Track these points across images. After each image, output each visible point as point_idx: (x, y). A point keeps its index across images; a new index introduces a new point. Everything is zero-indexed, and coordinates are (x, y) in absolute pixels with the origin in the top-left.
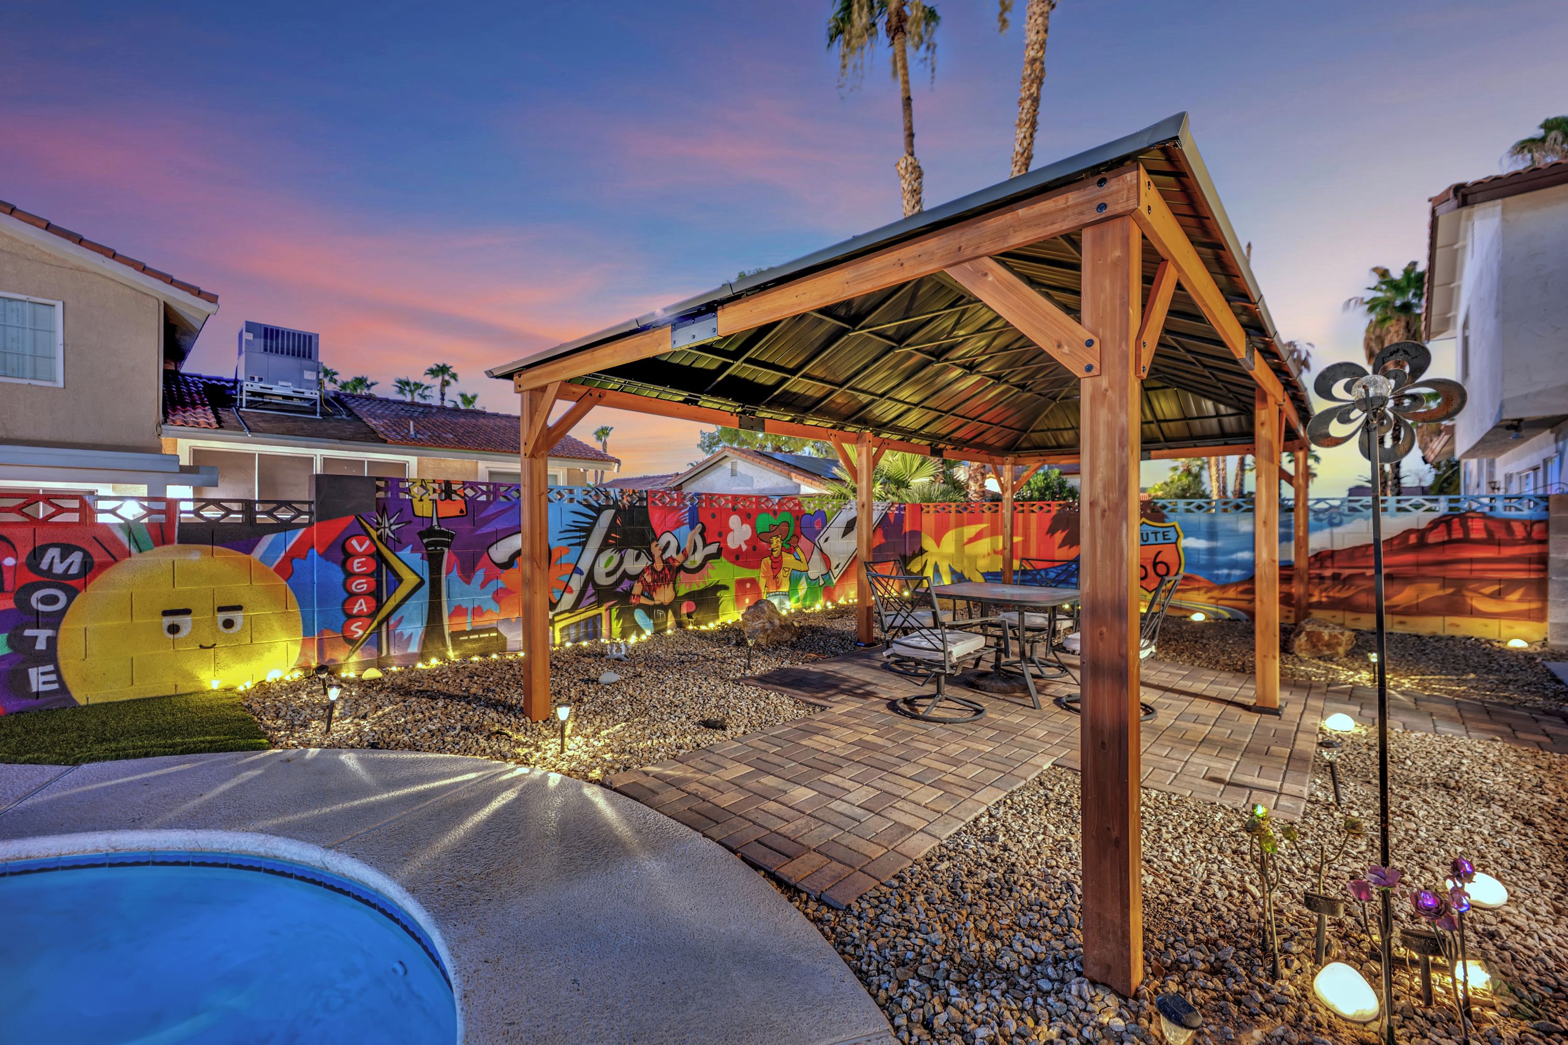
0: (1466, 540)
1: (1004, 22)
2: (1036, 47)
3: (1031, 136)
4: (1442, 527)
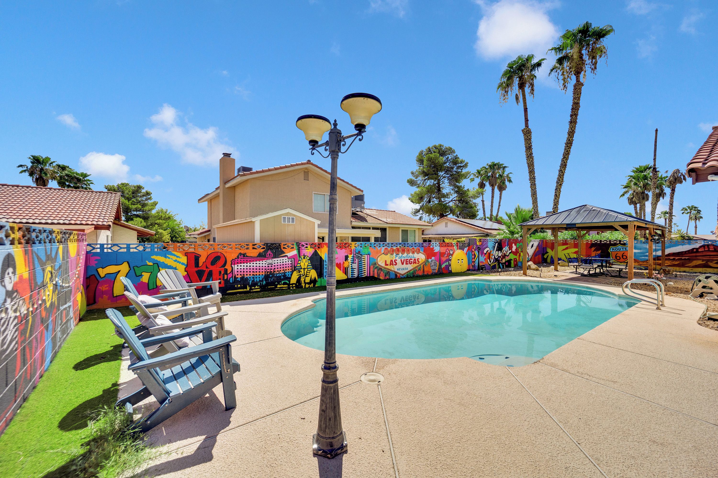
0: (709, 251)
2: (577, 99)
4: (703, 248)
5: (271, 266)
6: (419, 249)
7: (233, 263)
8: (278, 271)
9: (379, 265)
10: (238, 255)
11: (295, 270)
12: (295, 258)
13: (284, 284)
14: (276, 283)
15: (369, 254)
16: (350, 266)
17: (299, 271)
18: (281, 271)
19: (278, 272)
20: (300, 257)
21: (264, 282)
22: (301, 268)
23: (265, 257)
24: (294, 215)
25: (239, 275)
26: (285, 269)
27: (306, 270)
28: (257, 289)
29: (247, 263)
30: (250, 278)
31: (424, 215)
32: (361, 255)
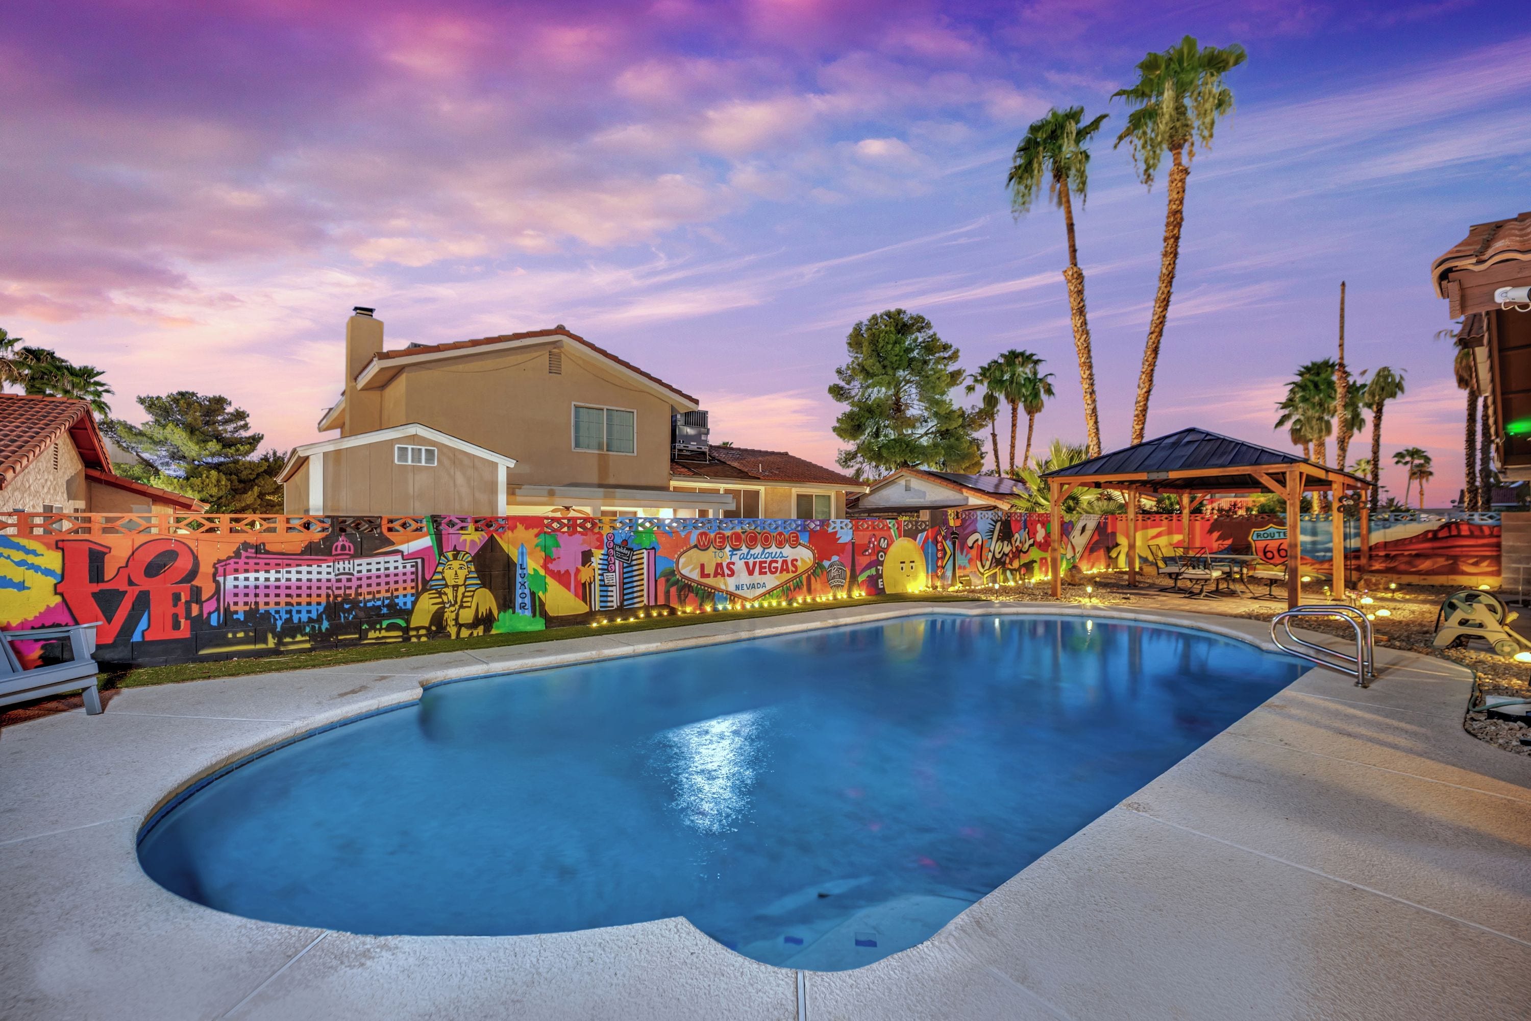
0: (1459, 536)
1: (1149, 176)
2: (1177, 202)
3: (1174, 263)
4: (1446, 529)
5: (349, 580)
6: (797, 537)
7: (221, 570)
8: (369, 593)
9: (684, 576)
10: (238, 549)
11: (425, 590)
12: (426, 558)
13: (390, 628)
14: (365, 626)
15: (653, 548)
16: (598, 578)
17: (440, 594)
18: (379, 592)
19: (370, 597)
20: (441, 553)
21: (325, 625)
22: (446, 586)
23: (330, 554)
24: (434, 443)
25: (241, 604)
26: (393, 586)
27: (461, 590)
28: (302, 642)
29: (267, 571)
30: (277, 612)
31: (866, 467)
32: (631, 550)
